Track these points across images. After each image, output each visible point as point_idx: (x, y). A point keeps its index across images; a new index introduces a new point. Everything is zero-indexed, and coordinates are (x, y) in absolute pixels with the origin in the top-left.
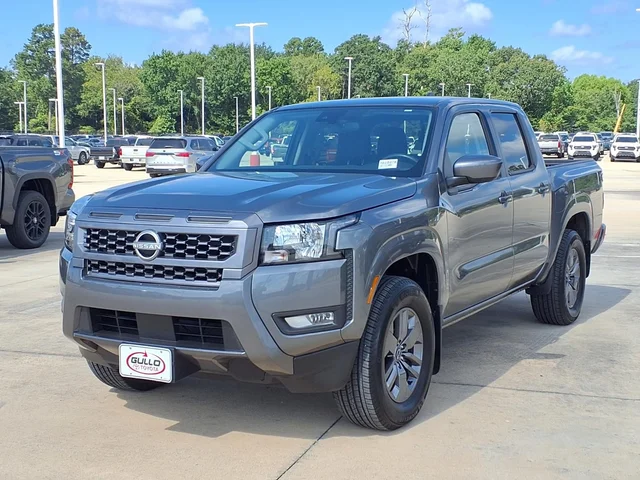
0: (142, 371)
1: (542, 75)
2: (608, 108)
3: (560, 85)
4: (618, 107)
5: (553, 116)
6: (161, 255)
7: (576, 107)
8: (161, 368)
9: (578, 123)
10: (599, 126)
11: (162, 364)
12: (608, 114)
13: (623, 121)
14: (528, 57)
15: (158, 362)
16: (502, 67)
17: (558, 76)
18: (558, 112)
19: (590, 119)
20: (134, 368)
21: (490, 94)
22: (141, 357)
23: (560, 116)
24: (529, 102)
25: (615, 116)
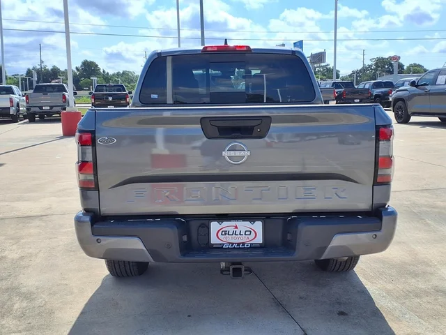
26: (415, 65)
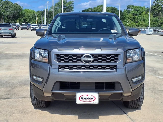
0: (86, 101)
1: (17, 8)
2: (34, 18)
3: (22, 11)
4: (36, 18)
5: (20, 19)
6: (93, 62)
7: (26, 17)
8: (93, 99)
9: (27, 21)
10: (32, 22)
11: (94, 98)
12: (34, 19)
13: (38, 21)
14: (13, 3)
15: (92, 97)
16: (6, 6)
17: (21, 9)
18: (22, 18)
19: (30, 20)
20: (82, 100)
21: (3, 13)
22: (85, 96)
23: (22, 19)
24: (14, 15)
25: (36, 20)
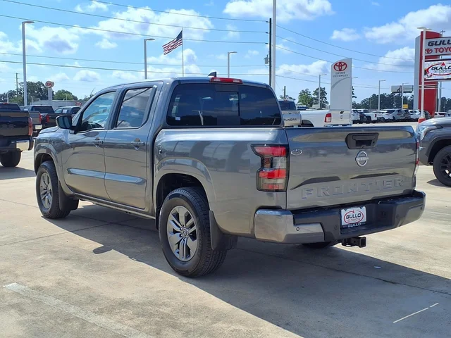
26: (64, 92)
